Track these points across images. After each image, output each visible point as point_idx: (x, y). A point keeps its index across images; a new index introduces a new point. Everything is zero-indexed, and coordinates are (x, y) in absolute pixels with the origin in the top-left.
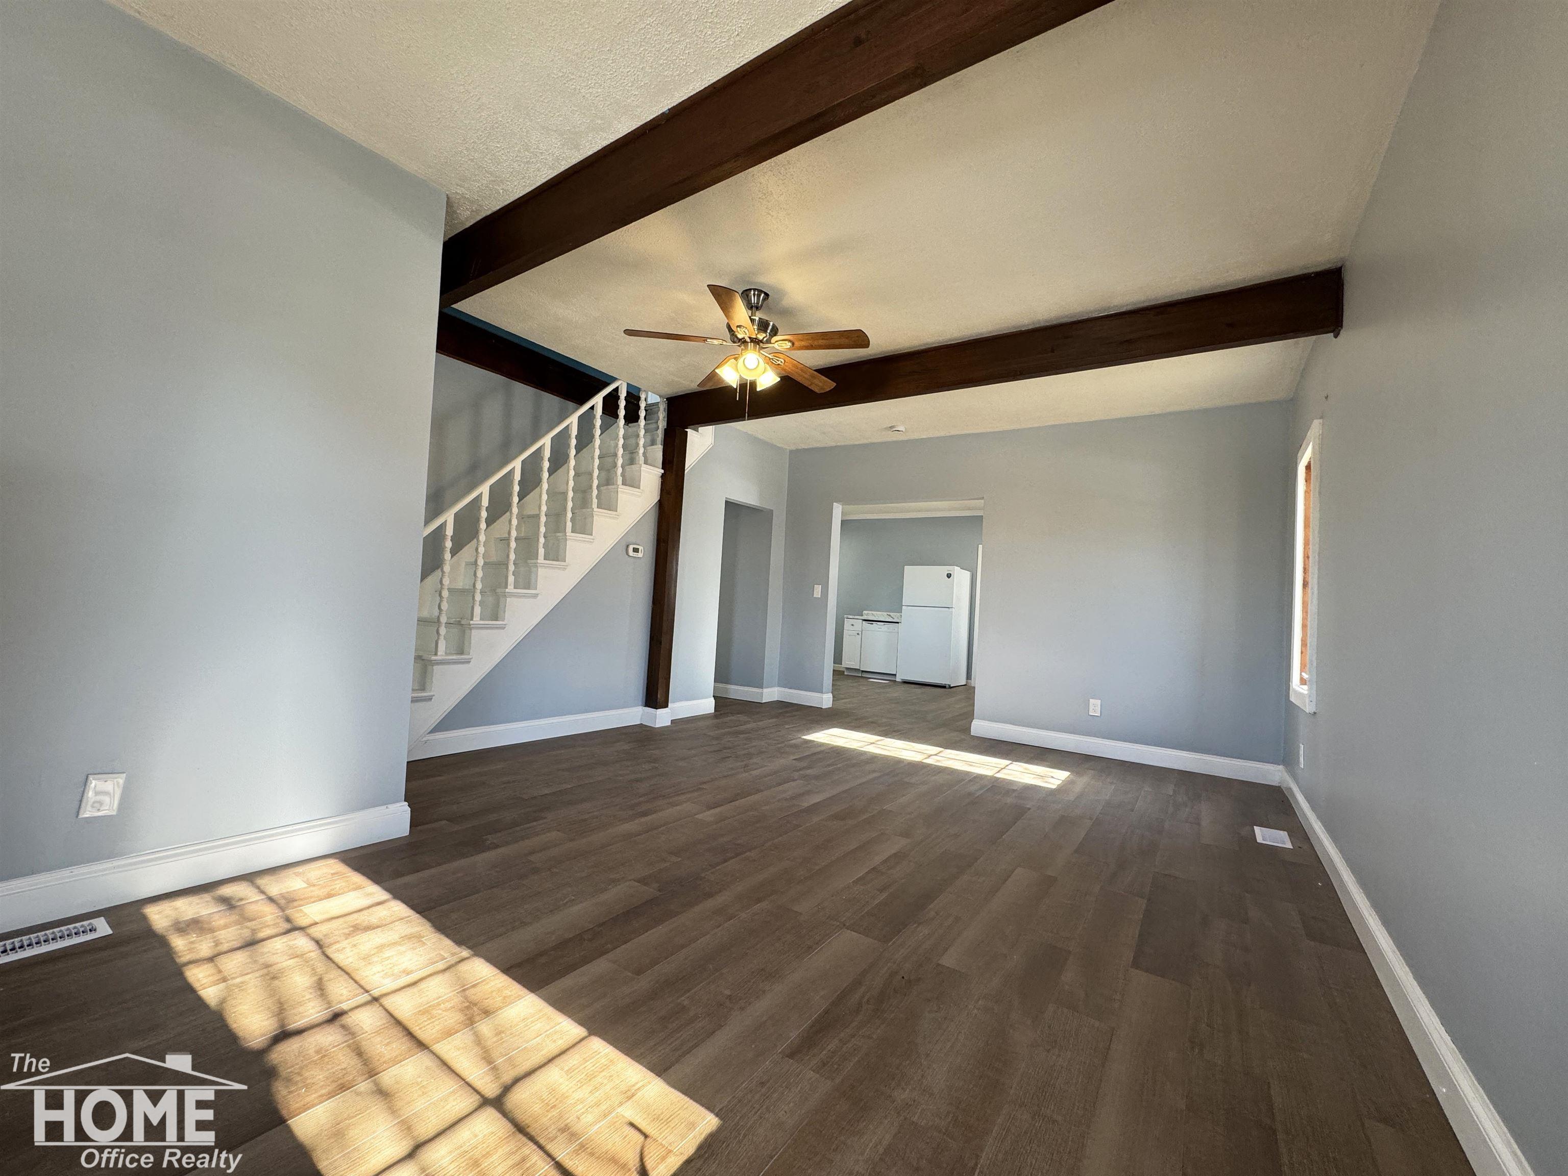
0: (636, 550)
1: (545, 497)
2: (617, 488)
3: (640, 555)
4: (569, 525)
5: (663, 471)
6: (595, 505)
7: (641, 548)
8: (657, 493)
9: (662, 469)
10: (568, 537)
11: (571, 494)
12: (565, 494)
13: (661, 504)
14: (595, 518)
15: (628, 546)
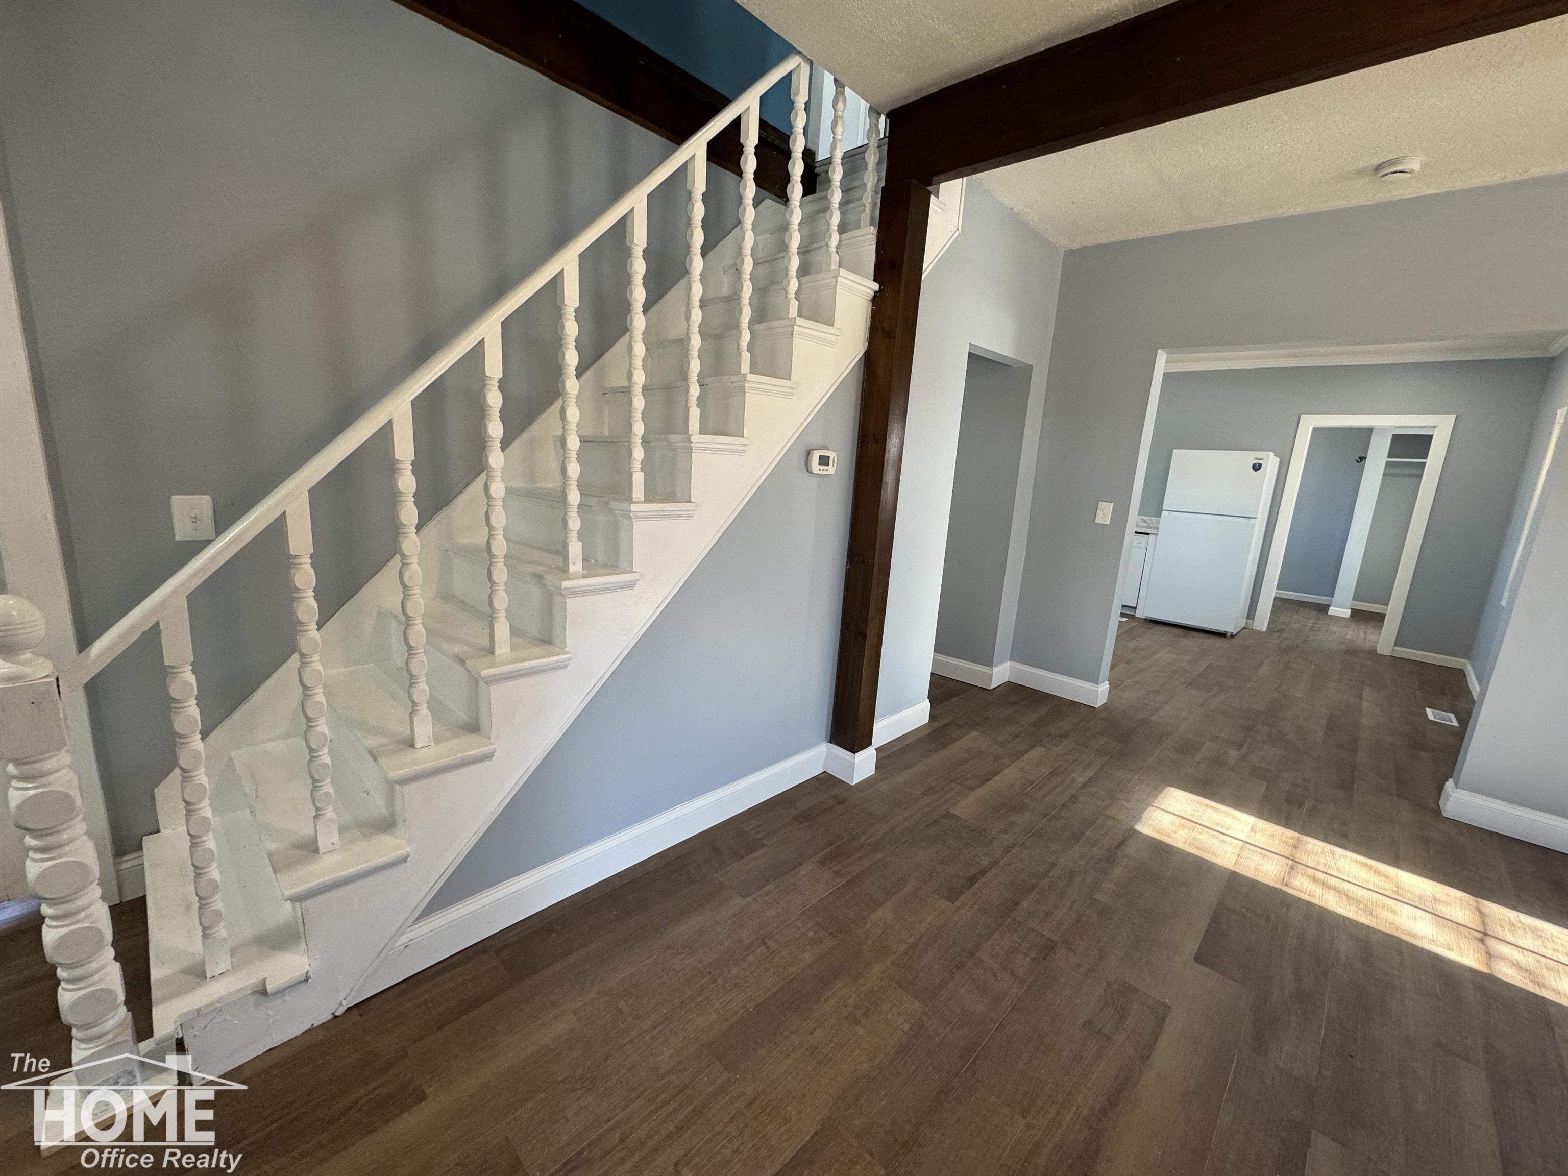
0: (824, 461)
1: (640, 349)
2: (792, 326)
3: (831, 469)
4: (695, 413)
5: (876, 287)
6: (745, 368)
7: (832, 455)
8: (863, 335)
9: (875, 280)
10: (693, 445)
11: (696, 341)
12: (683, 343)
13: (869, 360)
14: (749, 396)
15: (808, 453)
